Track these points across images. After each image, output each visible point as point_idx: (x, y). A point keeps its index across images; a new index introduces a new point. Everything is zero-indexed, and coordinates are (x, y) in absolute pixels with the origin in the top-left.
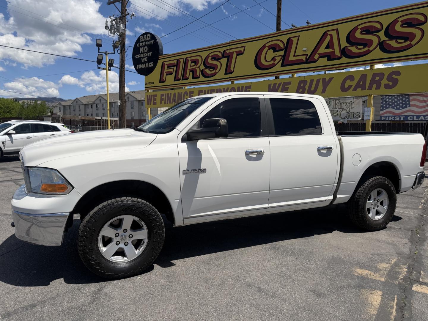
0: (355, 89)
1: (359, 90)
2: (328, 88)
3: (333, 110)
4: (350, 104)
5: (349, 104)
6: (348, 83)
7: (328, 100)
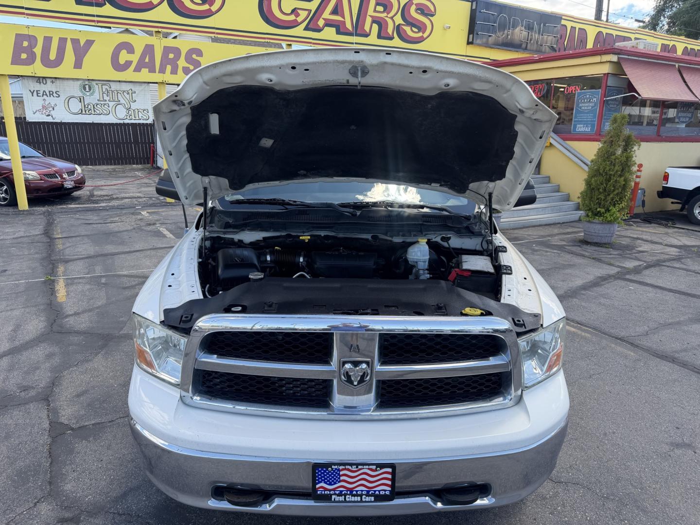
0: (138, 69)
1: (145, 71)
2: (86, 60)
3: (99, 102)
4: (131, 95)
5: (128, 93)
6: (124, 57)
7: (87, 83)
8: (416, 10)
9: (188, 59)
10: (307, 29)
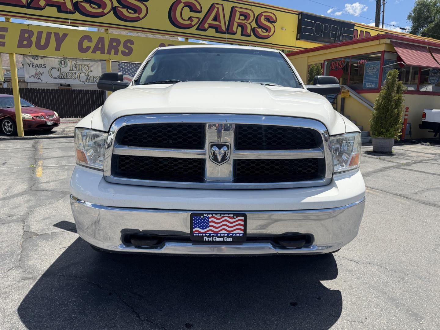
0: (94, 52)
1: (98, 53)
2: (63, 46)
3: (70, 71)
4: (89, 67)
5: (88, 66)
6: (86, 44)
7: (63, 59)
8: (265, 19)
9: (125, 46)
10: (198, 29)
